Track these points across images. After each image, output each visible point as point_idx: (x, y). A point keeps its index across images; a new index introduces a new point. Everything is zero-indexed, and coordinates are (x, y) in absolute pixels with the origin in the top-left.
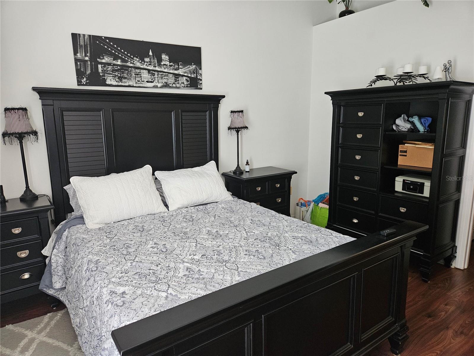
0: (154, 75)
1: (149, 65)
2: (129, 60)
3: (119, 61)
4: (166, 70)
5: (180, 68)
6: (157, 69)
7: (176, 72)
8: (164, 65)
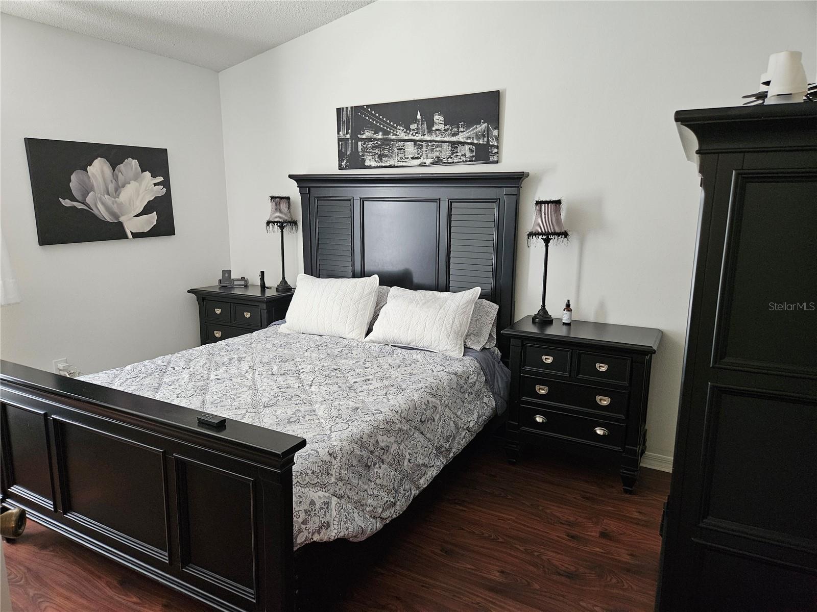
0: (421, 147)
1: (416, 133)
2: (392, 131)
3: (381, 133)
4: (438, 139)
5: (461, 132)
6: (427, 138)
7: (454, 139)
8: (437, 130)
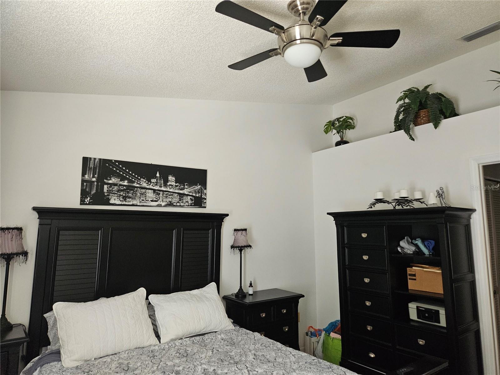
0: (159, 194)
1: (155, 185)
2: (136, 181)
3: (126, 181)
4: (171, 190)
5: (186, 188)
6: (163, 189)
7: (181, 192)
8: (170, 185)
